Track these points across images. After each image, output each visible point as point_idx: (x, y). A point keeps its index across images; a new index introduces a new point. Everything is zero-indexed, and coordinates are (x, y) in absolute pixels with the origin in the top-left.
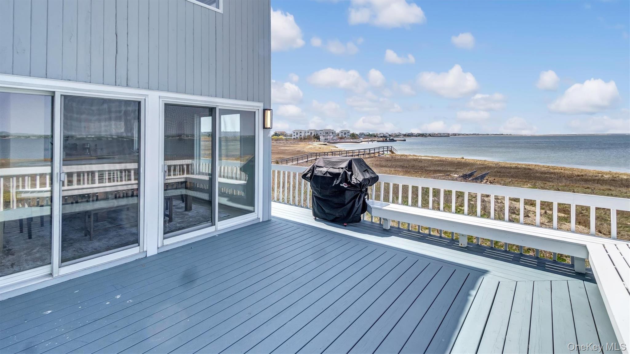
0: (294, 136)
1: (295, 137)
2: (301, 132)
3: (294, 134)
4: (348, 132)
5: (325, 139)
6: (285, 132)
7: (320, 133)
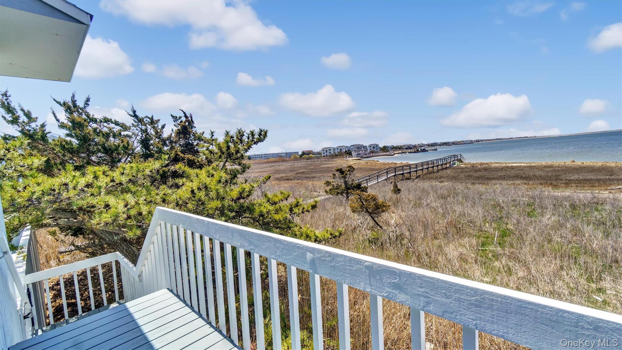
0: (324, 153)
1: (325, 155)
2: (330, 150)
3: (324, 152)
4: (377, 146)
5: (358, 154)
6: (312, 151)
7: (352, 149)
